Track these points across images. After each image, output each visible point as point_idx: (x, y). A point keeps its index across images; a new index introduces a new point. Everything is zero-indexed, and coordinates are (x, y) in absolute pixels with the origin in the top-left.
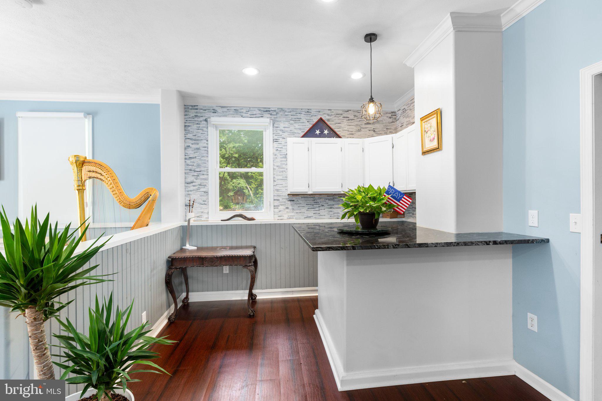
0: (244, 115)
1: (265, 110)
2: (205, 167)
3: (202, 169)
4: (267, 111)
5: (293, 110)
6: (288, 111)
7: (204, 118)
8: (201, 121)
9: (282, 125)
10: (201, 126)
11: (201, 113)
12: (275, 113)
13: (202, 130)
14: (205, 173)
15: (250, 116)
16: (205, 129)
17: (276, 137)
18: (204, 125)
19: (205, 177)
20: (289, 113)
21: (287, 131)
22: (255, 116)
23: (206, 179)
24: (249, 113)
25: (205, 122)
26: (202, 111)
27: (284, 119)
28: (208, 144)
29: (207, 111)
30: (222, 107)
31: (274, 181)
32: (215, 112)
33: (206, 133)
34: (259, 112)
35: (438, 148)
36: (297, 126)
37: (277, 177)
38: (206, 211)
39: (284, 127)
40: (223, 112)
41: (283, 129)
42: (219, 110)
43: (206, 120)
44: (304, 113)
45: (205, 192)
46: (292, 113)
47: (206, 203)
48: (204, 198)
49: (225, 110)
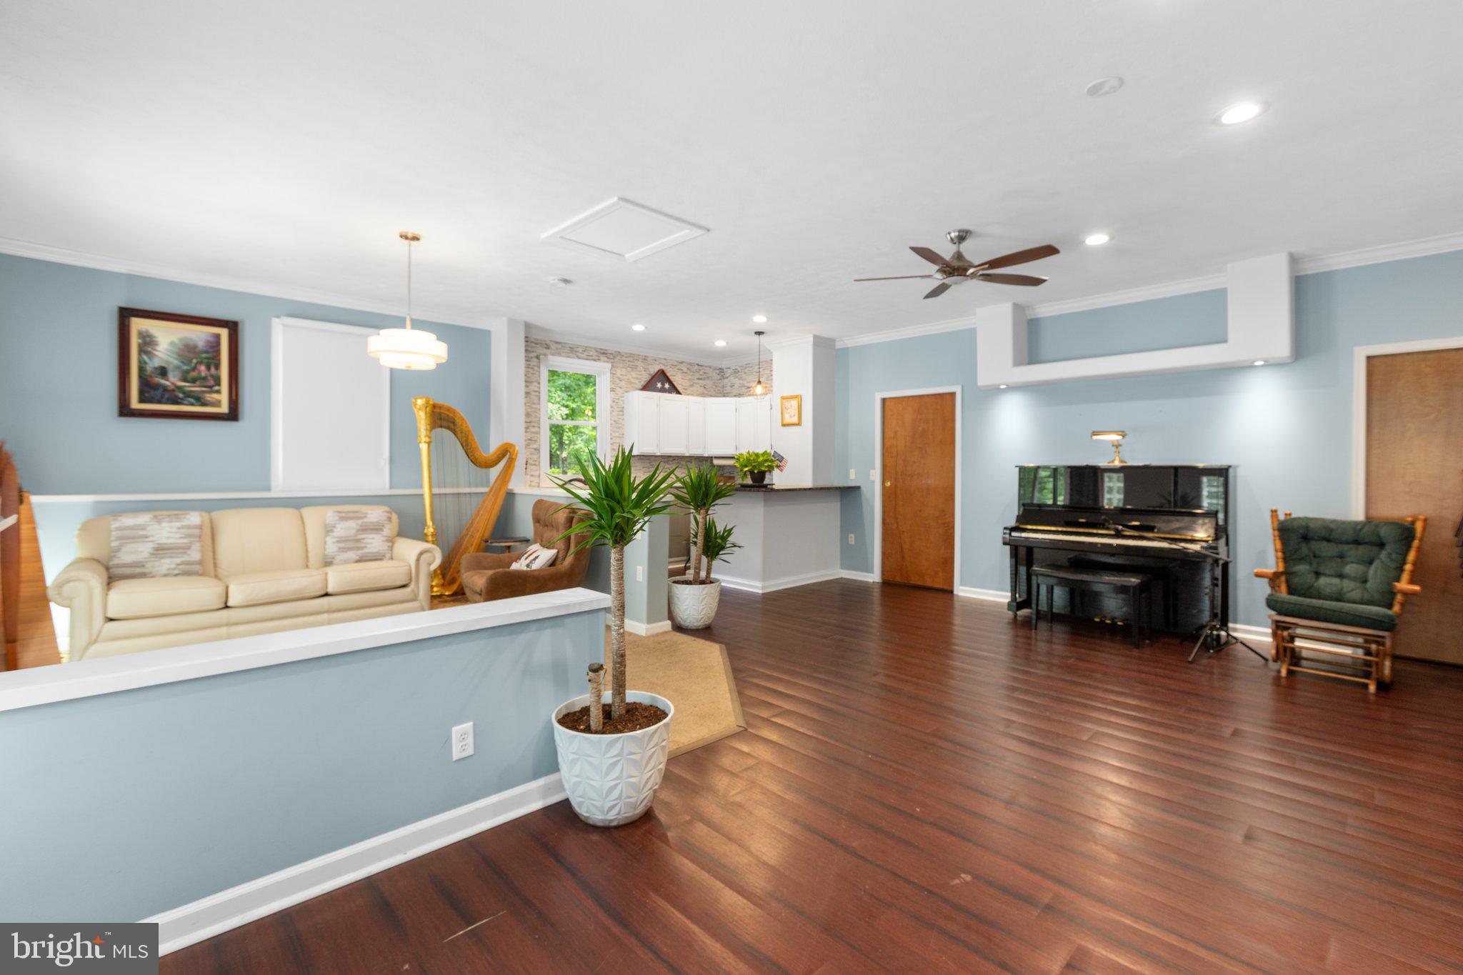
0: (580, 355)
1: (602, 351)
2: (536, 417)
3: (533, 419)
4: (604, 353)
5: (631, 355)
6: (625, 355)
7: (535, 354)
8: (532, 358)
9: (619, 372)
10: (531, 363)
11: (531, 347)
12: (612, 357)
13: (533, 368)
14: (536, 425)
15: (585, 357)
16: (536, 368)
17: (613, 386)
18: (535, 363)
19: (536, 429)
20: (627, 359)
21: (624, 380)
22: (591, 358)
23: (538, 433)
24: (586, 353)
25: (535, 360)
26: (533, 345)
27: (621, 365)
28: (539, 388)
29: (538, 346)
30: (557, 343)
31: (611, 439)
32: (548, 347)
33: (537, 373)
34: (596, 354)
35: (799, 424)
36: (634, 374)
37: (614, 434)
38: (536, 473)
39: (621, 375)
40: (557, 349)
41: (620, 377)
42: (553, 346)
43: (538, 357)
44: (640, 360)
45: (536, 449)
46: (629, 359)
47: (537, 463)
48: (535, 457)
49: (559, 346)
